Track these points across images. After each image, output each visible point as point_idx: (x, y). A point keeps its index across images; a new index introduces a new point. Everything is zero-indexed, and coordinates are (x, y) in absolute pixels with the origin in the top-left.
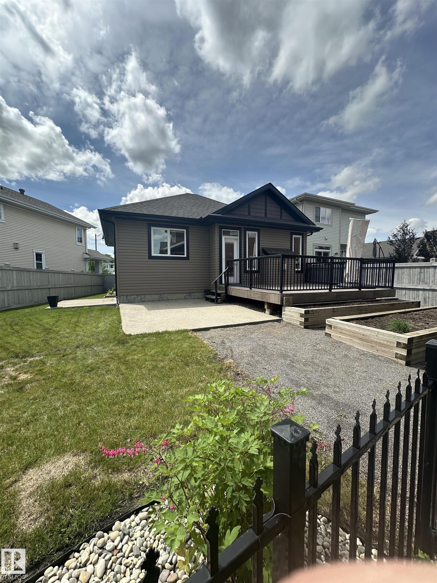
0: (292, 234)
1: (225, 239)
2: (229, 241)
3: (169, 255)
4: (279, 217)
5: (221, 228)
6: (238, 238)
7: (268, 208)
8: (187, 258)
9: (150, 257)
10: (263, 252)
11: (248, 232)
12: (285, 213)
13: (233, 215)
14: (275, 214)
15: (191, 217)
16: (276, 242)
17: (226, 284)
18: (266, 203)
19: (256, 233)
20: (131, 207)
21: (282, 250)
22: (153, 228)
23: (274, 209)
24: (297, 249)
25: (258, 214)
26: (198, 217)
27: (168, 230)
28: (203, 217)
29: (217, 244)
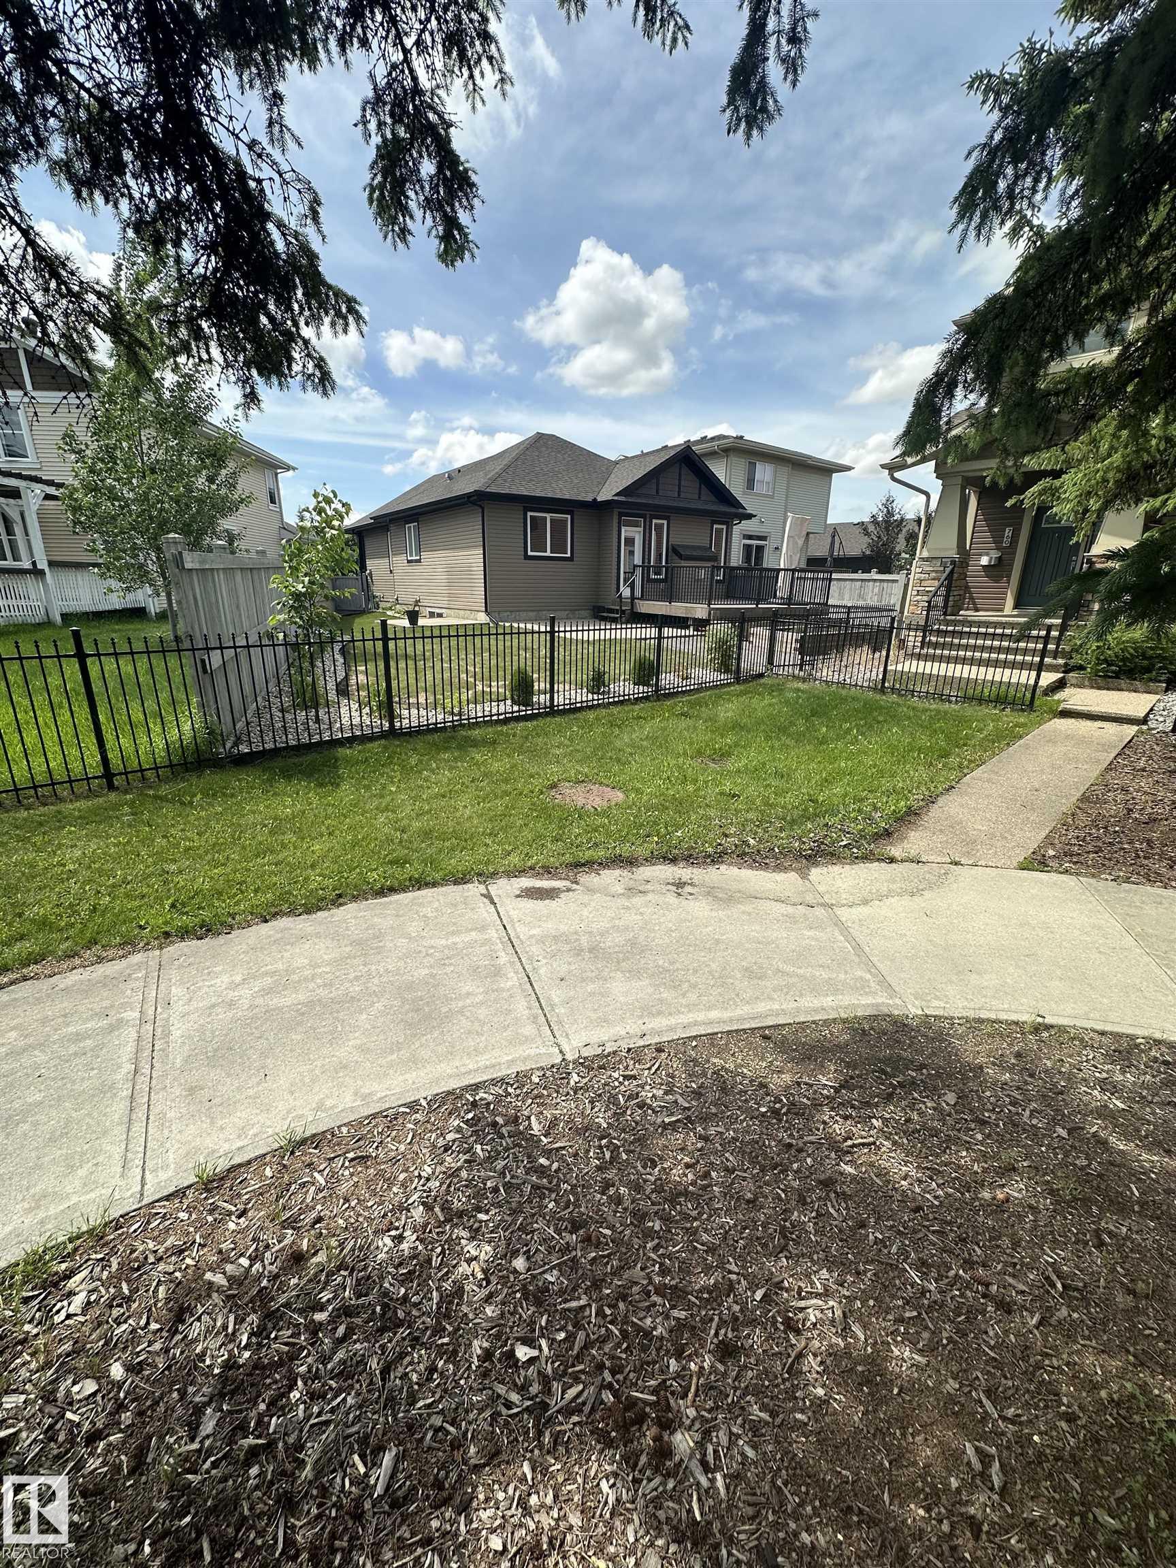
0: (714, 522)
1: (625, 532)
2: (630, 535)
3: (548, 554)
4: (696, 497)
5: (621, 515)
6: (641, 529)
7: (683, 483)
8: (571, 559)
9: (527, 557)
10: (674, 551)
11: (654, 521)
12: (705, 490)
13: (638, 496)
14: (691, 493)
15: (580, 498)
16: (692, 535)
17: (633, 598)
18: (680, 475)
19: (665, 522)
20: (500, 481)
21: (699, 548)
22: (529, 514)
23: (690, 484)
24: (718, 545)
25: (668, 493)
26: (589, 498)
27: (548, 516)
28: (599, 499)
29: (615, 540)
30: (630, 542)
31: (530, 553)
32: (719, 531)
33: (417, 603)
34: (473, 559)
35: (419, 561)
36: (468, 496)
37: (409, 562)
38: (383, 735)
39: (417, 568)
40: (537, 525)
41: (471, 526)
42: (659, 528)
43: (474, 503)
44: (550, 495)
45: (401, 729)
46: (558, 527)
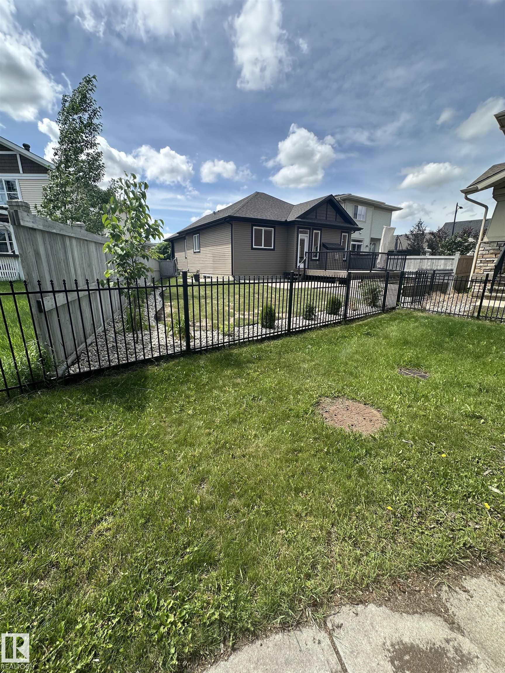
0: (342, 232)
1: (301, 236)
2: (303, 238)
3: (263, 247)
4: (334, 219)
5: (298, 228)
6: (308, 235)
7: (328, 213)
8: (273, 250)
9: (252, 249)
10: (323, 245)
11: (314, 231)
12: (338, 216)
13: (307, 219)
14: (332, 218)
15: (279, 220)
16: (332, 238)
17: (305, 268)
18: (327, 208)
19: (319, 232)
20: (240, 211)
21: (335, 244)
22: (254, 228)
23: (332, 213)
24: (344, 242)
25: (321, 218)
26: (283, 220)
27: (263, 229)
28: (288, 220)
29: (296, 240)
30: (303, 241)
31: (254, 247)
32: (345, 236)
33: (198, 271)
34: (227, 249)
35: (199, 252)
36: (225, 218)
37: (194, 253)
38: (182, 354)
39: (197, 255)
40: (259, 232)
41: (226, 234)
42: (317, 234)
43: (228, 222)
44: (264, 218)
45: (195, 349)
46: (268, 234)
